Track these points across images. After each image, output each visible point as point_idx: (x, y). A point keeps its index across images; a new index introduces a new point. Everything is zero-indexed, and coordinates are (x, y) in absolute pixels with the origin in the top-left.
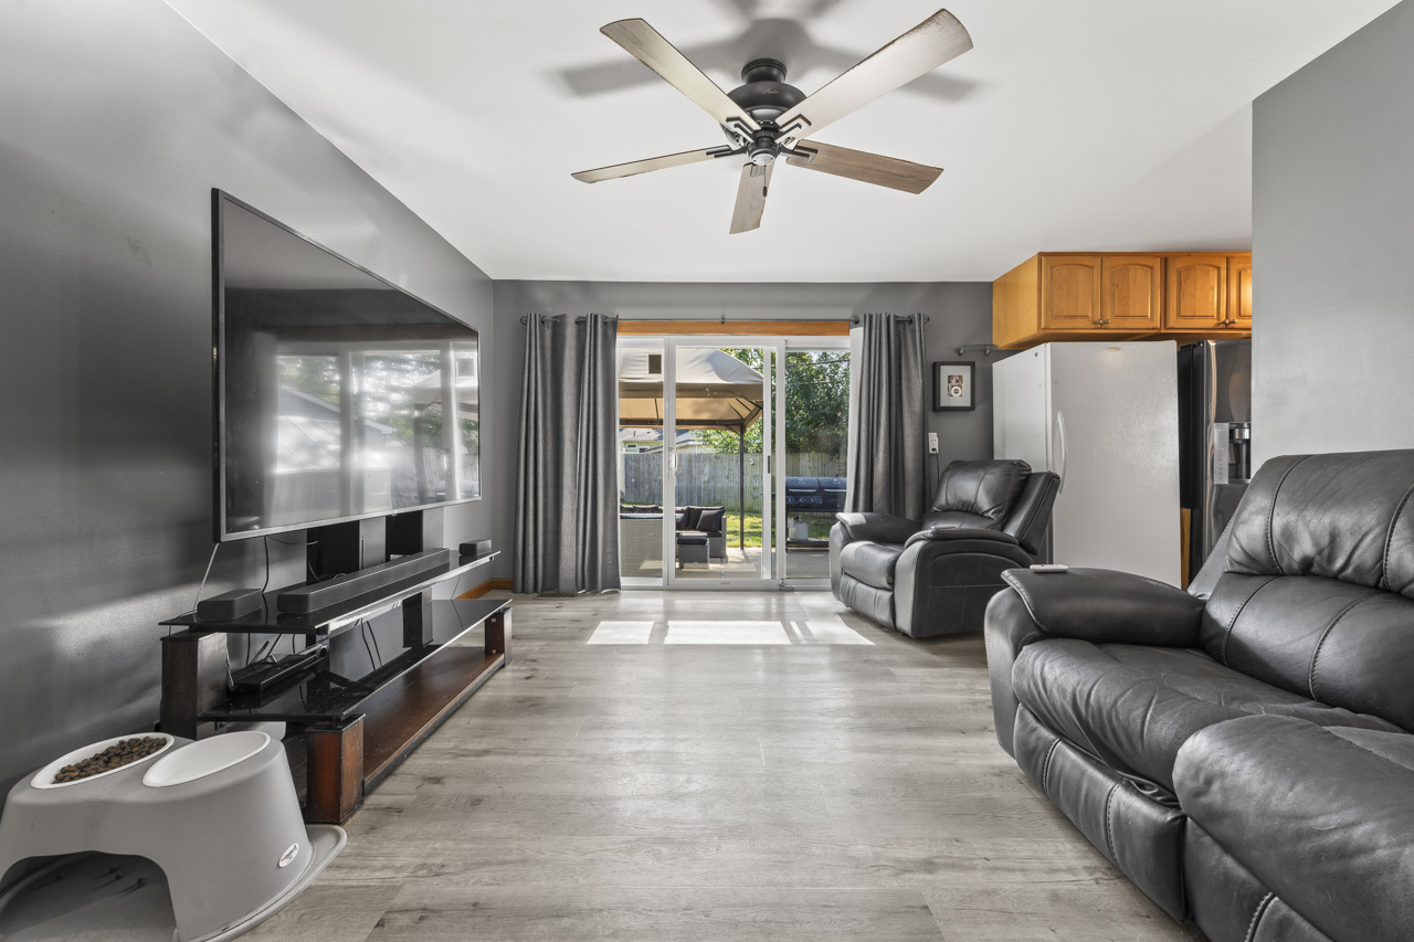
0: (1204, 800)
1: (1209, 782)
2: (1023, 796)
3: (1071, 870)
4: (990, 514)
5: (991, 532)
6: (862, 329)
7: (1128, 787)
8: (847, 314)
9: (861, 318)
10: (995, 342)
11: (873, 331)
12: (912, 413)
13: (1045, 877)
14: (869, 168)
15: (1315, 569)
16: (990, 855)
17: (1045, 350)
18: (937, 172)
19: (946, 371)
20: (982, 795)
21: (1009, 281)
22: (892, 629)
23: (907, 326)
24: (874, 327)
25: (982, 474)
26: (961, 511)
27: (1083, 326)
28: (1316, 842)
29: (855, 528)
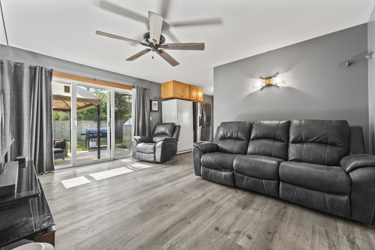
0: (239, 167)
1: (239, 165)
2: (203, 181)
3: (217, 187)
4: (169, 134)
5: (171, 138)
6: (136, 89)
7: (224, 171)
8: (131, 84)
9: (135, 86)
10: (162, 97)
11: (138, 90)
12: (147, 111)
13: (216, 189)
14: (169, 59)
15: (230, 137)
16: (208, 190)
17: (175, 100)
18: (179, 64)
19: (153, 102)
20: (199, 183)
21: (166, 84)
22: (155, 162)
23: (145, 90)
24: (139, 89)
25: (167, 126)
26: (162, 134)
27: (179, 96)
28: (253, 167)
29: (139, 140)
